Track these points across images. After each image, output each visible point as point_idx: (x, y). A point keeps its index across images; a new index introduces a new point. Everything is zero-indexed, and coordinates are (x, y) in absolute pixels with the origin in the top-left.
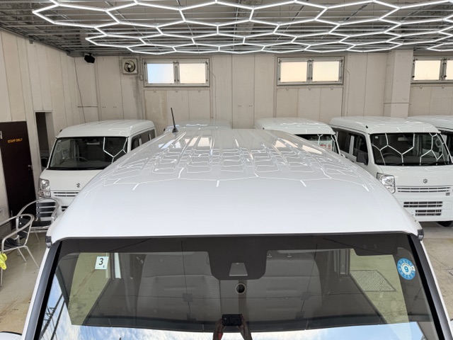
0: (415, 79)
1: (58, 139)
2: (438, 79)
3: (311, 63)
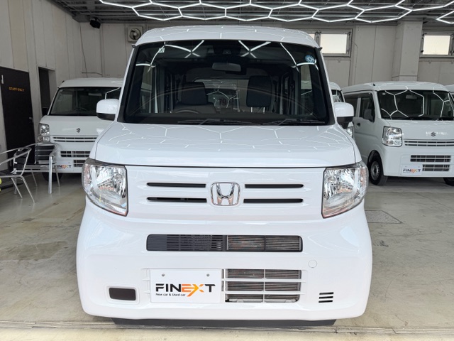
0: (424, 53)
1: (60, 89)
2: (447, 54)
3: (318, 35)
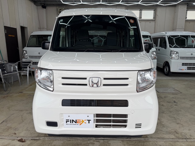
0: (187, 19)
1: (31, 36)
3: (141, 11)
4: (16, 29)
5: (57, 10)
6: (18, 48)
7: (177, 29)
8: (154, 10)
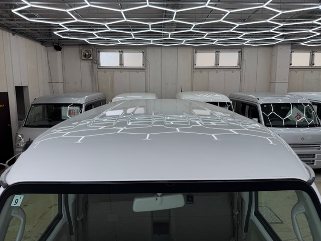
0: (292, 65)
2: (308, 65)
3: (218, 53)
4: (7, 93)
5: (81, 51)
6: (10, 124)
7: (277, 84)
8: (240, 52)
